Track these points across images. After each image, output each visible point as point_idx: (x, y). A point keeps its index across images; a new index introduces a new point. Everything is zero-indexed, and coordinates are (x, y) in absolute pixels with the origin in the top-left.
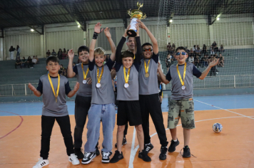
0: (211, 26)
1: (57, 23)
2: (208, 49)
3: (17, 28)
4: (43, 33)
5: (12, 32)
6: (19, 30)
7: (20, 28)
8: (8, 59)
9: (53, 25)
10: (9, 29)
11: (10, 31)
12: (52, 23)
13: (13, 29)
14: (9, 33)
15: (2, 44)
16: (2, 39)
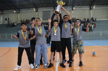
0: (91, 11)
2: (89, 20)
3: (8, 11)
4: (19, 13)
7: (10, 11)
8: (4, 23)
9: (24, 9)
11: (5, 12)
13: (7, 11)
15: (2, 17)
16: (2, 15)
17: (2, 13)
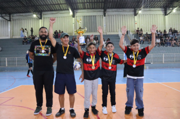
1: (52, 10)
3: (21, 14)
4: (41, 19)
5: (17, 17)
6: (22, 16)
7: (24, 14)
8: (14, 37)
9: (49, 12)
10: (15, 15)
12: (48, 11)
13: (18, 14)
14: (15, 18)
15: (9, 26)
16: (9, 22)
17: (10, 19)
